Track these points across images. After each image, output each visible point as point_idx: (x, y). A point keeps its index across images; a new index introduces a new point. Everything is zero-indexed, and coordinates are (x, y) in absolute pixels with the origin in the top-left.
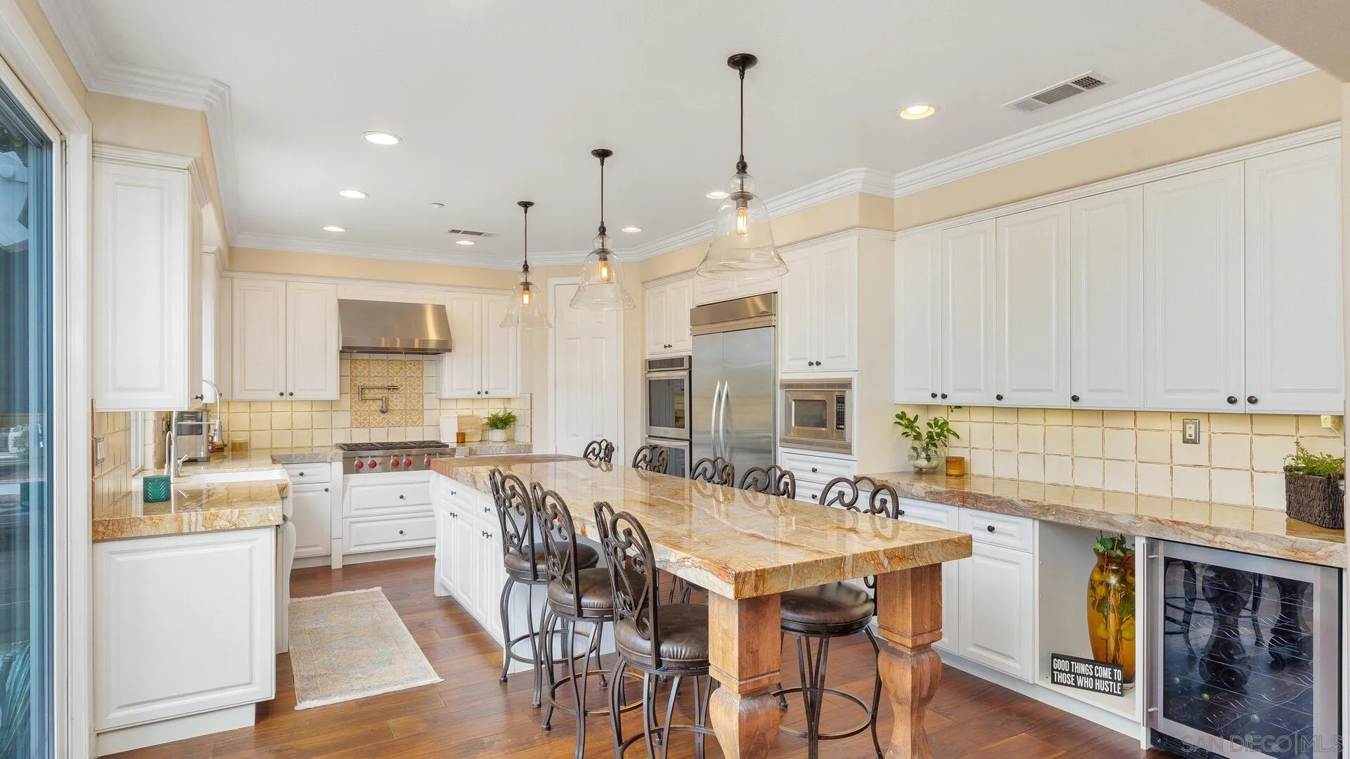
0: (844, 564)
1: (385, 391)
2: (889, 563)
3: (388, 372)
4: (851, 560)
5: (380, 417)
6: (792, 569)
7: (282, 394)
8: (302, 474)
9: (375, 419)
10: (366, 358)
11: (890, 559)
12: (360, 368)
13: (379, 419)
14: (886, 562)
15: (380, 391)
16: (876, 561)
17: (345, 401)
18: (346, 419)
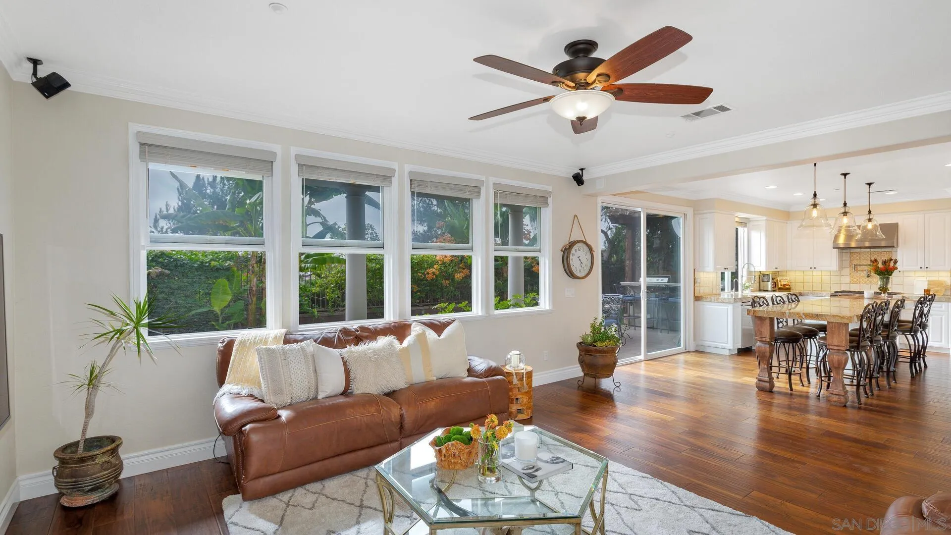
3: (870, 258)
7: (811, 268)
9: (863, 280)
10: (861, 251)
12: (855, 256)
17: (847, 271)
18: (847, 279)
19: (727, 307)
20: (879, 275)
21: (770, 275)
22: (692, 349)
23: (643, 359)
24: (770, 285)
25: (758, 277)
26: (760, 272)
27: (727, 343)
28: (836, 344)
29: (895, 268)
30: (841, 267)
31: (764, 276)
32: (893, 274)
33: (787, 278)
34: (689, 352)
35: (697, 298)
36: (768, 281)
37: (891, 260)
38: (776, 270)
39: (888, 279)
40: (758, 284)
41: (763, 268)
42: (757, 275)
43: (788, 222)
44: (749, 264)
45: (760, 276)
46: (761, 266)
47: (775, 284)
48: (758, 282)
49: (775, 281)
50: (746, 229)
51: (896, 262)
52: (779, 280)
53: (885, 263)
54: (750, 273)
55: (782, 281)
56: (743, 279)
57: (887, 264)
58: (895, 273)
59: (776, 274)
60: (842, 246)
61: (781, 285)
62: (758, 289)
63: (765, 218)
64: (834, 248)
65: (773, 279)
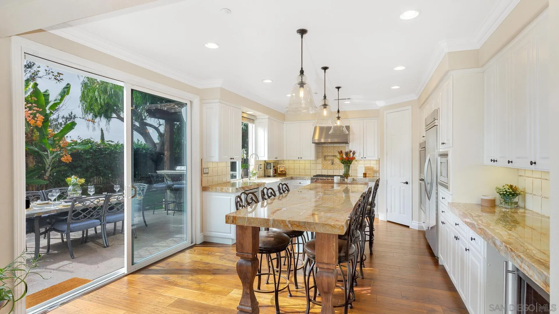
0: (269, 222)
1: (333, 157)
2: (291, 226)
3: (334, 150)
4: (272, 221)
5: (331, 166)
6: (247, 219)
7: (299, 158)
8: (300, 183)
9: (329, 167)
10: (327, 146)
11: (292, 225)
12: (325, 149)
13: (331, 167)
14: (290, 226)
15: (331, 157)
16: (284, 224)
17: (320, 160)
18: (320, 166)
19: (230, 197)
20: (343, 163)
21: (272, 163)
22: (199, 242)
23: (126, 272)
24: (271, 172)
25: (263, 165)
26: (265, 161)
27: (230, 233)
28: (325, 261)
29: (353, 158)
30: (317, 157)
31: (267, 164)
32: (352, 163)
33: (284, 166)
34: (195, 245)
35: (204, 189)
36: (271, 169)
37: (351, 152)
38: (276, 159)
39: (349, 167)
40: (263, 171)
41: (266, 158)
42: (263, 163)
43: (284, 122)
44: (256, 155)
45: (265, 164)
46: (264, 156)
47: (276, 171)
48: (264, 169)
49: (275, 168)
50: (254, 125)
51: (354, 153)
52: (278, 167)
53: (347, 154)
54: (257, 162)
55: (280, 169)
56: (252, 167)
57: (348, 155)
58: (354, 162)
59: (276, 163)
60: (317, 141)
61: (280, 171)
62: (263, 175)
63: (267, 117)
64: (313, 143)
65: (274, 167)
